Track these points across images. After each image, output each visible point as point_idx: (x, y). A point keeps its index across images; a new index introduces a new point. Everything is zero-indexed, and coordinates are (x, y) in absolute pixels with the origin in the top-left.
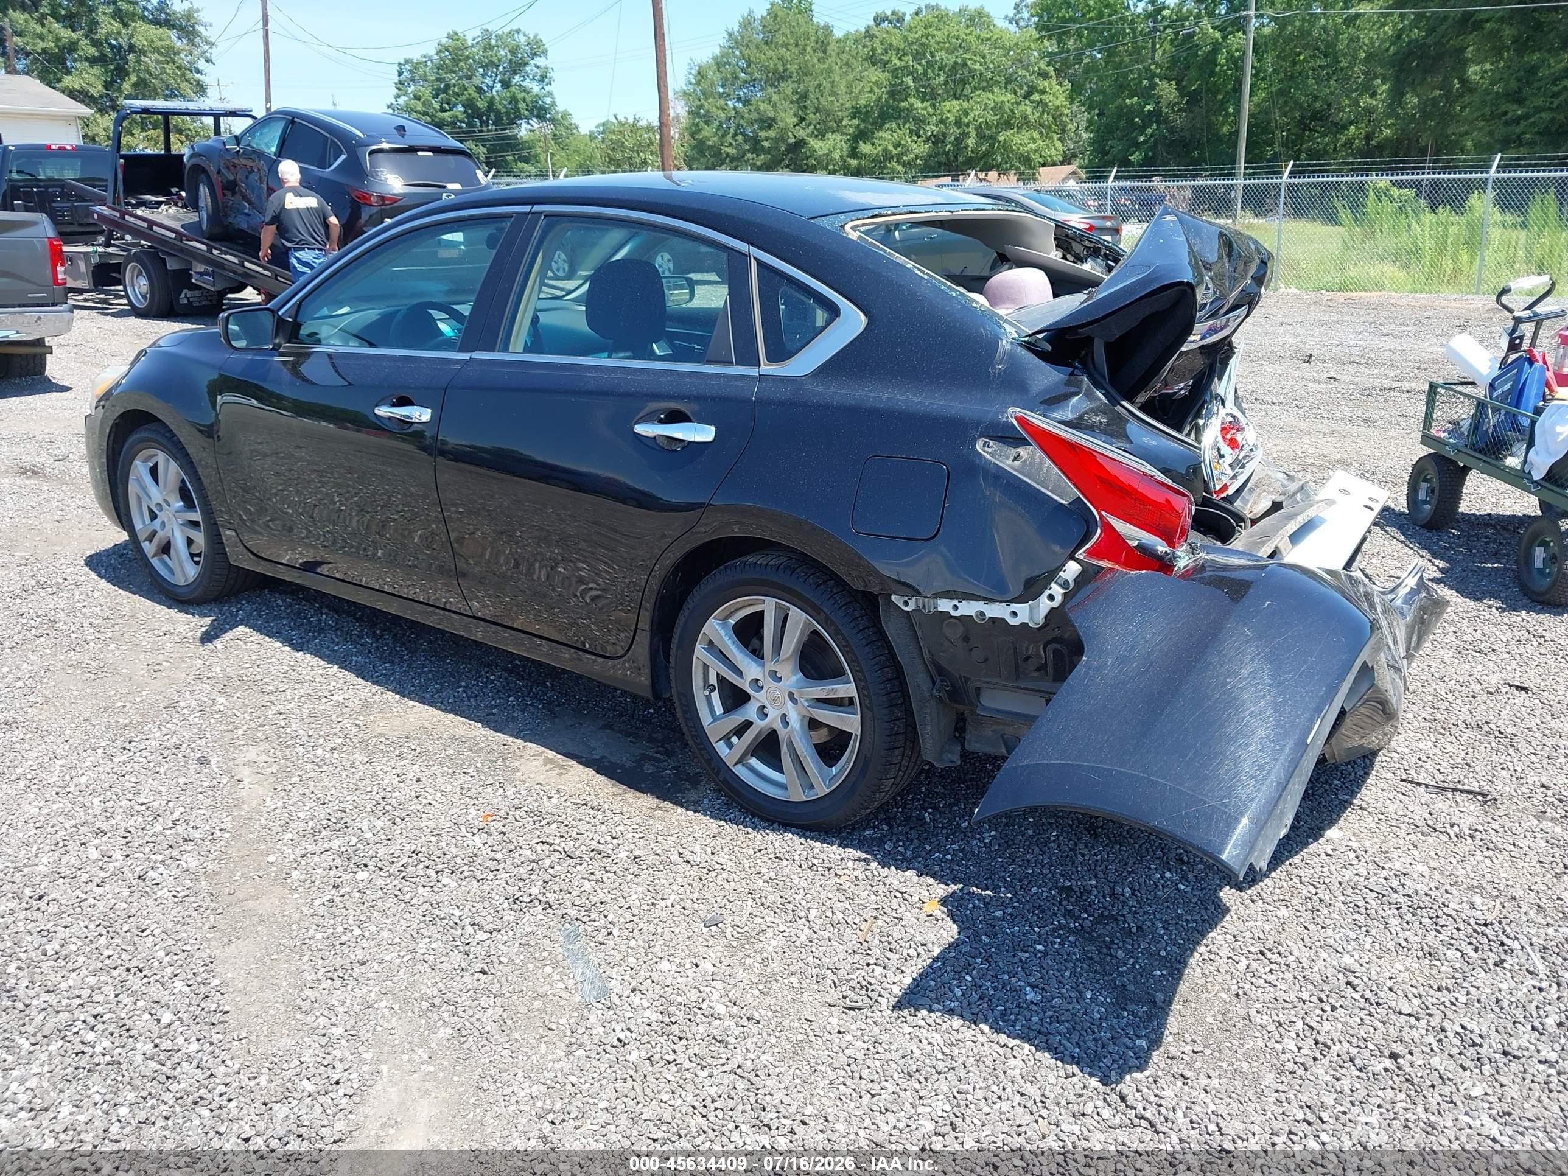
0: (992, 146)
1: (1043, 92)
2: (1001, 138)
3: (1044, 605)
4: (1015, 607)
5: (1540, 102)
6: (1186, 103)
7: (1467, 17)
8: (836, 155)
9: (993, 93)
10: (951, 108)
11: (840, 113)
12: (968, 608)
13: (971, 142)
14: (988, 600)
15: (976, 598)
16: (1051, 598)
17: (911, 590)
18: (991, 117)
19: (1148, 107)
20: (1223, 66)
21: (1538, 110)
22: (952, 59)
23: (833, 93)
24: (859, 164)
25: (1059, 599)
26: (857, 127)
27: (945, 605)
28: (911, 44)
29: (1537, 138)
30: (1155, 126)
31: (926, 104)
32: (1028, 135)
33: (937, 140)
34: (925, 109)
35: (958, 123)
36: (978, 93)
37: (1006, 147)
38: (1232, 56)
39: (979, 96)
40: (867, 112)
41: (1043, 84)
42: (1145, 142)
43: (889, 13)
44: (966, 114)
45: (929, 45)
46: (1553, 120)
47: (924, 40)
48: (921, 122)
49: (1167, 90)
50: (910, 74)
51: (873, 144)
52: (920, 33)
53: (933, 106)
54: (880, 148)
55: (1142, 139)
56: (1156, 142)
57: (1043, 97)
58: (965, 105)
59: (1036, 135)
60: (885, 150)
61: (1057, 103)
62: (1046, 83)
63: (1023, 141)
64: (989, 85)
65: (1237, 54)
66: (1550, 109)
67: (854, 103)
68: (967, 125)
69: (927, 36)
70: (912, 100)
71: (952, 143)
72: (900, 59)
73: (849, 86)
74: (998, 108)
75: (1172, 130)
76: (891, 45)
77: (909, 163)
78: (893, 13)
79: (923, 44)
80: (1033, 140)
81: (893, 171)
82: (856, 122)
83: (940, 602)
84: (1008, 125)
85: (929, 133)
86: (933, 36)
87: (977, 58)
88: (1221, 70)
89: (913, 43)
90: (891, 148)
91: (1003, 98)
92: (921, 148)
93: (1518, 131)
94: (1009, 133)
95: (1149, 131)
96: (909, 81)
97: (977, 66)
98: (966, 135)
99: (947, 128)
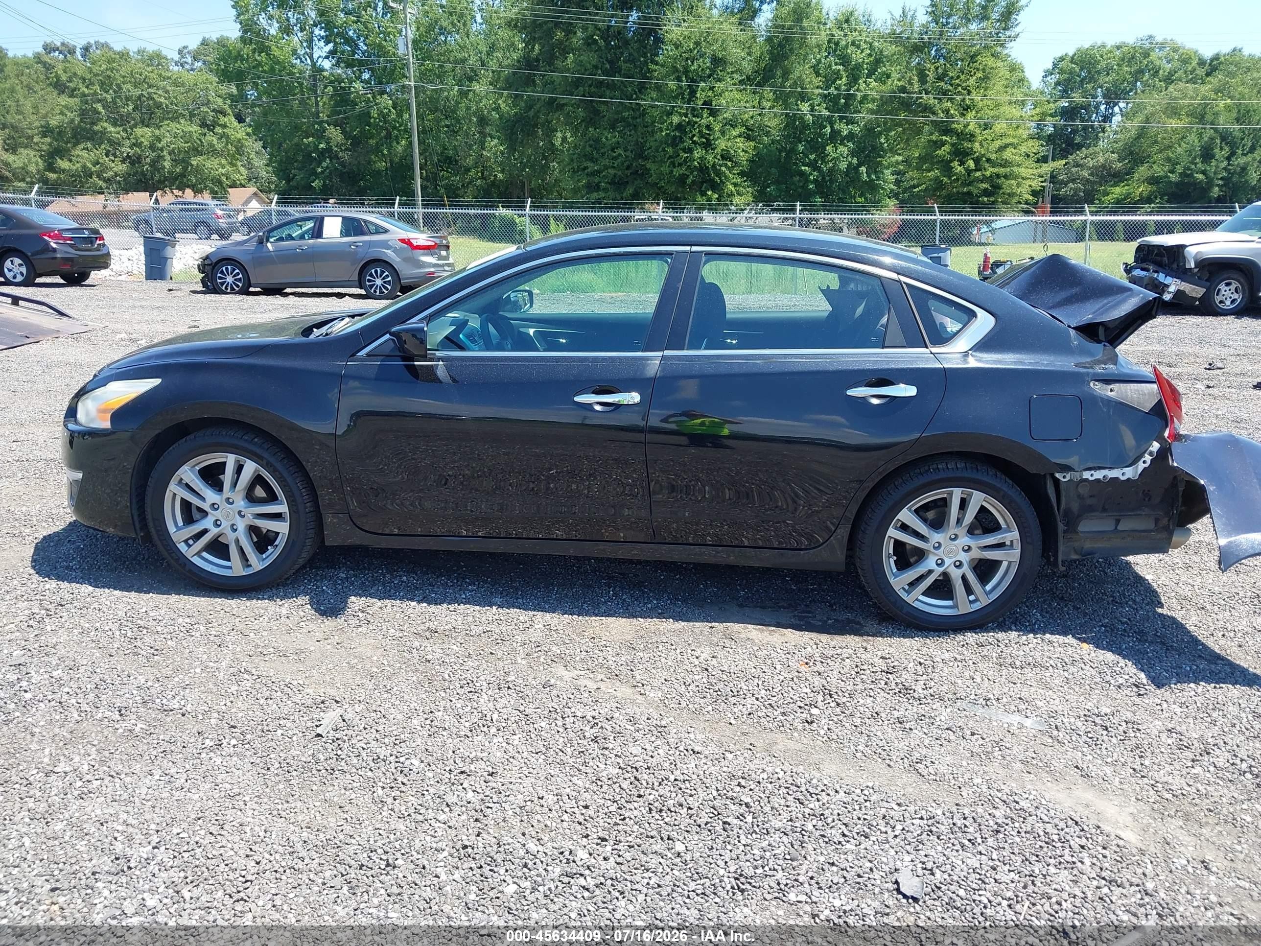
0: (185, 169)
1: (224, 126)
2: (194, 163)
3: (1141, 466)
4: (1126, 470)
5: (607, 162)
6: (351, 145)
7: (552, 101)
8: (32, 168)
9: (179, 123)
10: (144, 134)
11: (29, 131)
12: (1099, 475)
13: (167, 164)
14: (1111, 468)
15: (1104, 468)
16: (1144, 462)
17: (1066, 468)
18: (182, 144)
19: (322, 146)
20: (375, 119)
21: (606, 168)
22: (137, 92)
23: (19, 112)
24: (59, 178)
25: (1149, 462)
26: (50, 145)
27: (1086, 475)
28: (96, 75)
29: (608, 186)
30: (328, 160)
31: (118, 129)
32: (217, 161)
33: (134, 161)
34: (118, 133)
35: (152, 147)
36: (166, 122)
37: (198, 170)
38: (382, 112)
39: (168, 125)
40: (61, 132)
41: (223, 120)
42: (322, 172)
43: (58, 44)
44: (160, 141)
45: (115, 79)
46: (615, 175)
47: (109, 73)
48: (115, 144)
49: (335, 134)
50: (99, 101)
51: (71, 161)
52: (104, 67)
53: (125, 130)
54: (78, 165)
55: (320, 170)
56: (330, 173)
57: (225, 130)
58: (157, 132)
59: (223, 161)
60: (84, 166)
61: (239, 136)
62: (226, 120)
63: (214, 166)
64: (175, 118)
65: (385, 111)
66: (614, 167)
67: (43, 123)
68: (162, 150)
69: (112, 69)
70: (106, 125)
71: (149, 164)
72: (87, 87)
73: (35, 107)
74: (187, 137)
75: (343, 164)
76: (75, 74)
77: (109, 179)
78: (63, 44)
79: (109, 77)
80: (223, 167)
81: (95, 185)
82: (48, 140)
83: (1084, 473)
84: (197, 152)
85: (125, 155)
86: (117, 70)
87: (160, 92)
88: (375, 122)
89: (97, 75)
90: (89, 165)
91: (190, 129)
92: (122, 168)
93: (596, 180)
94: (200, 158)
95: (324, 164)
96: (99, 107)
97: (162, 100)
98: (160, 158)
99: (143, 151)
